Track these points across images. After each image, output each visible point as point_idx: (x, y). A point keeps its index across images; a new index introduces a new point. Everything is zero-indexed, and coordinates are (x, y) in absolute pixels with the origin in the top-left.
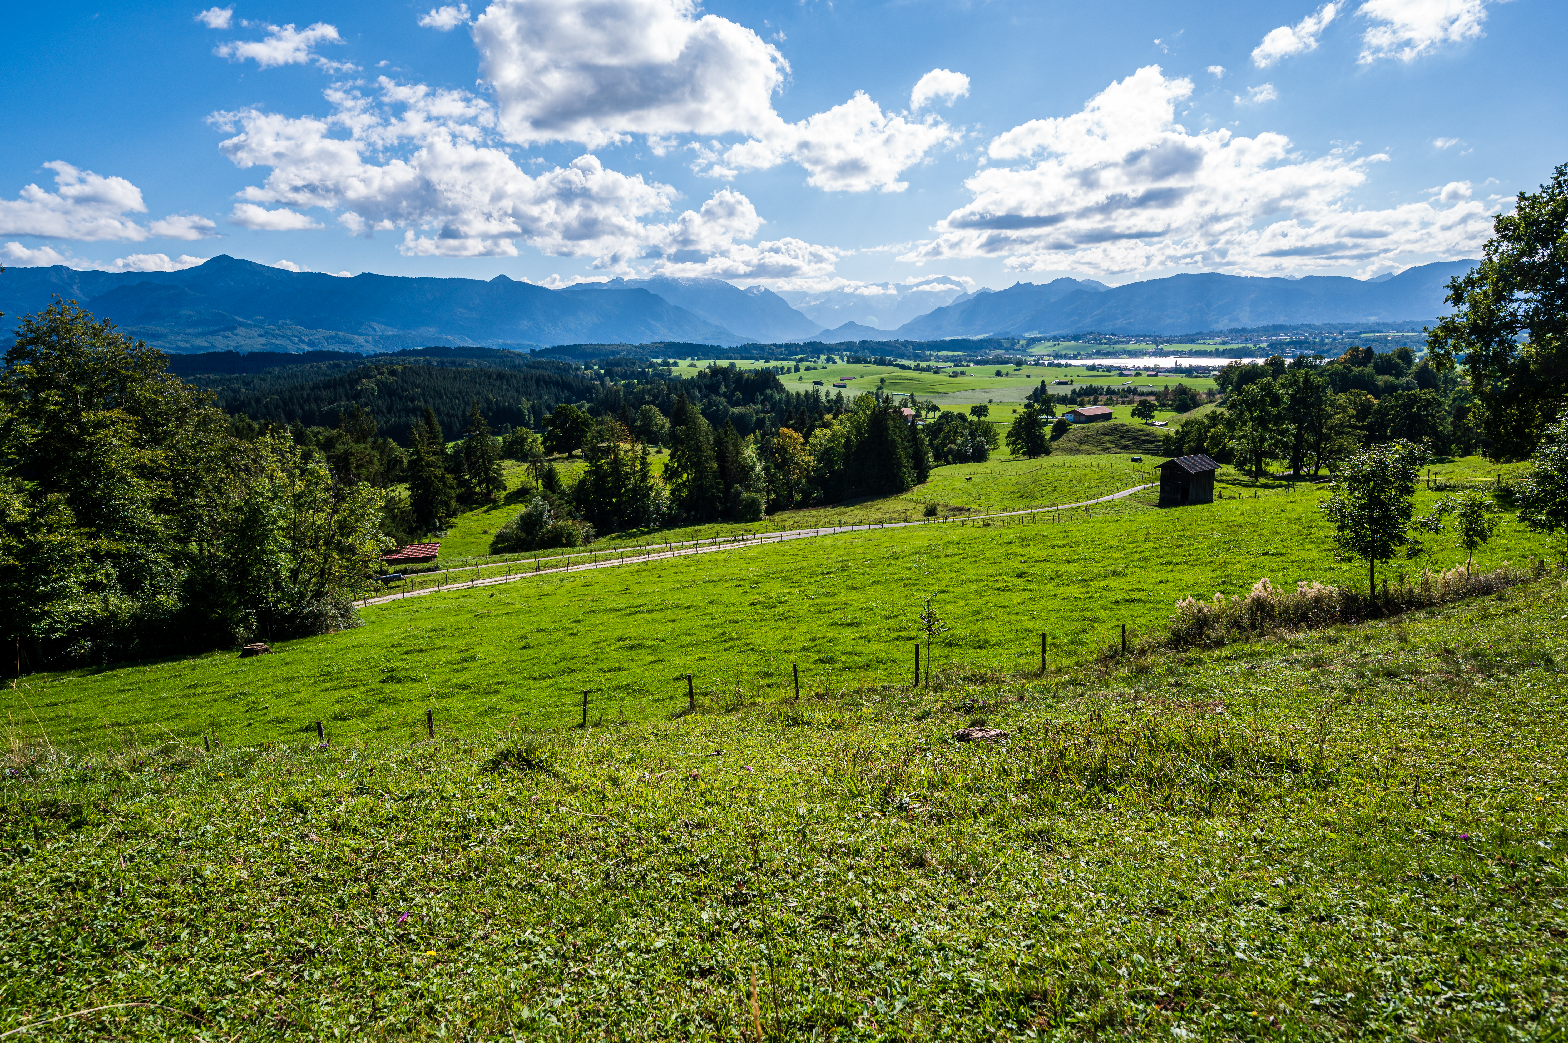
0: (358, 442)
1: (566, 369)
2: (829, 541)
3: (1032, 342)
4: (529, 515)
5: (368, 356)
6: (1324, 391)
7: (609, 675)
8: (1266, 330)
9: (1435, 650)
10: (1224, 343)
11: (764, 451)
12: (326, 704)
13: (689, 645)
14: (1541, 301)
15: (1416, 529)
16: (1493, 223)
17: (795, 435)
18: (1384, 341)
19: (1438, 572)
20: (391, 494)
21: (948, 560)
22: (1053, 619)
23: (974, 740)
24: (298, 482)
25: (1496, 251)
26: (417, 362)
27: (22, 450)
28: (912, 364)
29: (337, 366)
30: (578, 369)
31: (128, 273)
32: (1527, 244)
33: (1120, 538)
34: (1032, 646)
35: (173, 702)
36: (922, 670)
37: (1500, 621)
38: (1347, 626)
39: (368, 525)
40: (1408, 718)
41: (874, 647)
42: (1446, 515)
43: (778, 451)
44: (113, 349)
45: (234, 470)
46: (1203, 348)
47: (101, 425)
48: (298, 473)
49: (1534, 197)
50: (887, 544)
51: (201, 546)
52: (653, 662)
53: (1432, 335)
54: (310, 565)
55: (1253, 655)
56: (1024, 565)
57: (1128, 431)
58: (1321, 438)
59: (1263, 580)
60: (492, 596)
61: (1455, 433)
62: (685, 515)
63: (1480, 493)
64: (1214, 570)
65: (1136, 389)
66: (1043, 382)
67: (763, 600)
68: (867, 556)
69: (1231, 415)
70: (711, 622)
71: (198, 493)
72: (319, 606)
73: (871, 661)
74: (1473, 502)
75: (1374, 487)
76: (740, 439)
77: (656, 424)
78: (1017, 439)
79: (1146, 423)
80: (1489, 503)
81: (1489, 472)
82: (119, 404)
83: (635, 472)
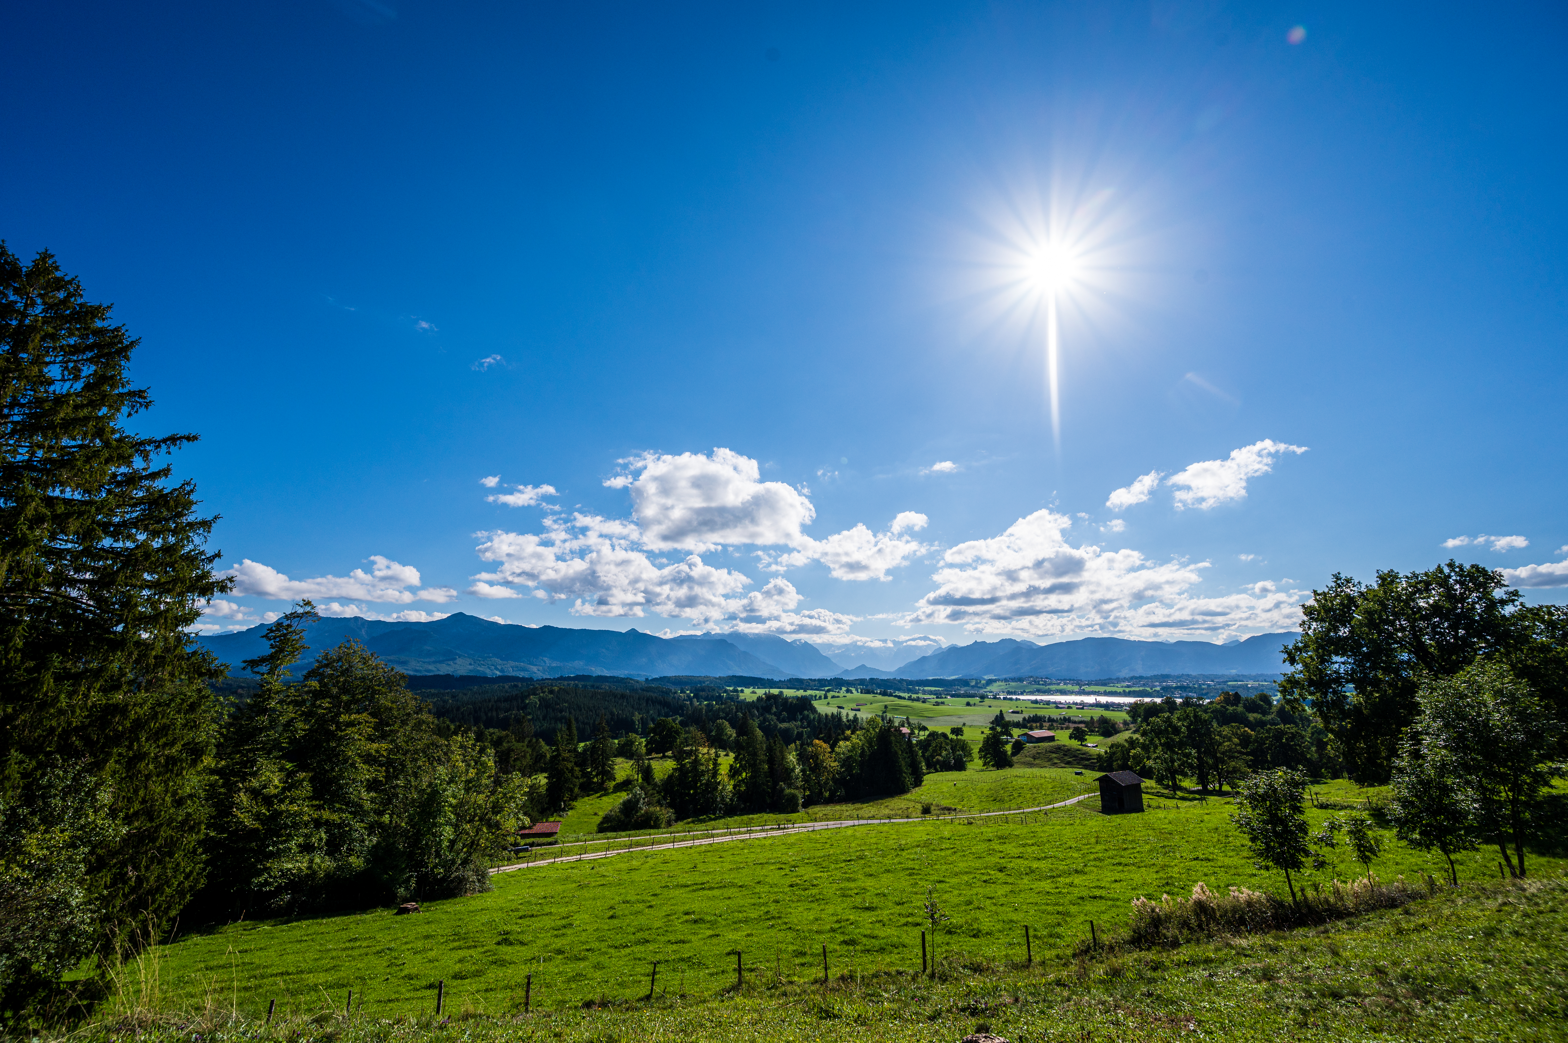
0: (518, 741)
1: (668, 692)
2: (850, 832)
3: (990, 682)
4: (629, 801)
5: (538, 680)
6: (1210, 723)
7: (675, 947)
8: (1156, 678)
9: (1366, 966)
10: (1128, 686)
11: (802, 757)
12: (450, 963)
13: (740, 922)
14: (1354, 663)
15: (1315, 843)
16: (1300, 609)
17: (824, 745)
18: (1246, 688)
19: (1345, 882)
20: (534, 782)
21: (943, 853)
22: (1032, 912)
24: (472, 770)
25: (1309, 628)
26: (569, 685)
27: (292, 741)
28: (906, 695)
29: (516, 686)
30: (676, 693)
32: (1330, 624)
33: (1076, 839)
34: (1017, 935)
35: (334, 954)
36: (928, 957)
37: (1414, 937)
38: (1281, 933)
39: (513, 805)
41: (889, 931)
42: (1336, 832)
43: (812, 757)
44: (374, 672)
45: (431, 760)
46: (1114, 689)
47: (351, 724)
48: (473, 763)
49: (1324, 594)
50: (894, 837)
51: (391, 817)
52: (711, 936)
53: (1281, 685)
54: (465, 837)
55: (1208, 961)
56: (1002, 861)
57: (1068, 750)
58: (1218, 761)
59: (1200, 883)
60: (593, 868)
61: (1321, 760)
62: (743, 806)
63: (1358, 813)
64: (1157, 872)
65: (1069, 718)
66: (1001, 711)
67: (799, 882)
68: (879, 846)
69: (1145, 741)
70: (758, 901)
71: (401, 777)
72: (464, 871)
73: (886, 944)
74: (1356, 821)
75: (1271, 806)
76: (785, 748)
77: (726, 734)
78: (986, 754)
79: (1081, 745)
80: (1368, 822)
81: (1360, 794)
82: (367, 710)
83: (709, 770)
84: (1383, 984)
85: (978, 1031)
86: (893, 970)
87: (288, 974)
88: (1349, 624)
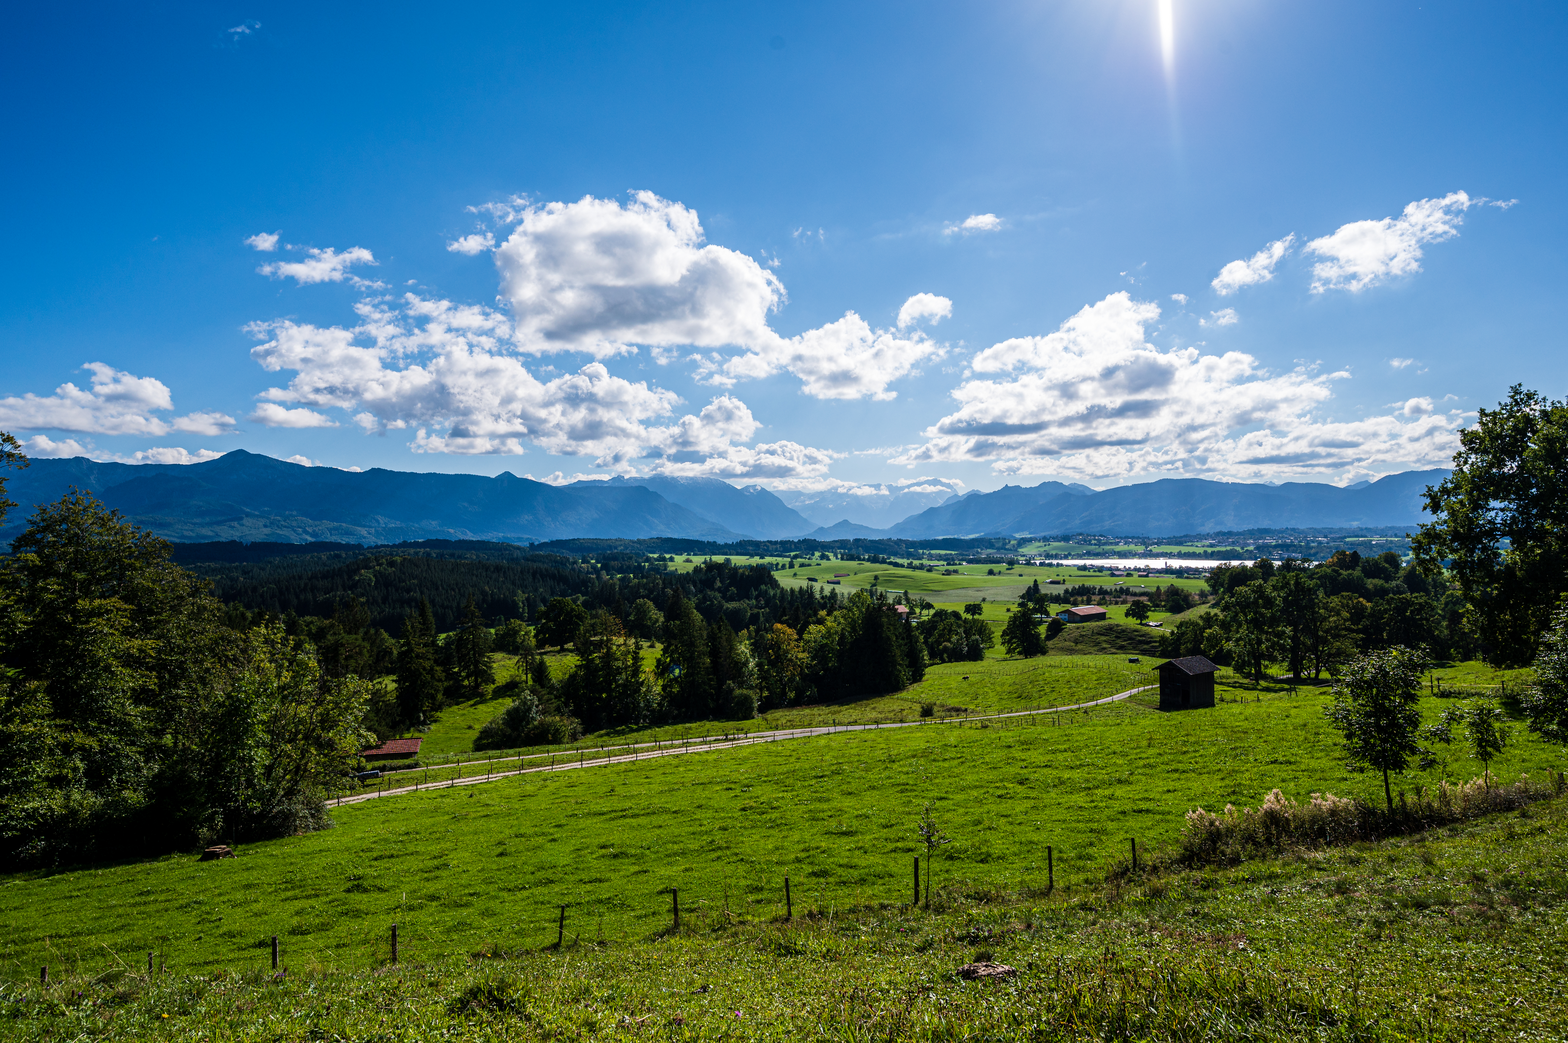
0: (349, 633)
1: (564, 562)
2: (823, 742)
3: (1023, 542)
4: (516, 710)
5: (370, 548)
6: (1315, 593)
7: (589, 887)
8: (1251, 533)
9: (1463, 874)
10: (1212, 546)
11: (758, 647)
12: (285, 916)
13: (675, 854)
14: (1517, 510)
15: (1426, 739)
16: (1459, 436)
17: (789, 631)
18: (1368, 545)
19: (1455, 784)
20: (378, 686)
21: (946, 764)
22: (1058, 831)
23: (980, 978)
24: (285, 673)
25: (1466, 463)
26: (417, 553)
27: (11, 638)
28: (905, 562)
29: (338, 556)
30: (575, 562)
31: (145, 466)
32: (1494, 456)
33: (1123, 743)
34: (1038, 859)
35: (121, 911)
36: (922, 886)
37: (1527, 842)
38: (1367, 844)
39: (351, 718)
40: (1445, 958)
41: (871, 859)
42: (1454, 725)
43: (772, 647)
44: (119, 537)
45: (223, 660)
46: (1191, 550)
47: (98, 613)
48: (287, 664)
49: (1495, 414)
50: (883, 746)
51: (176, 738)
52: (637, 873)
53: (1416, 541)
54: (285, 761)
55: (1272, 877)
56: (1025, 771)
57: (1123, 631)
58: (1318, 641)
59: (1275, 790)
60: (471, 796)
61: (1452, 638)
62: (676, 712)
63: (1487, 701)
64: (1222, 779)
65: (1128, 589)
66: (1036, 581)
67: (754, 805)
68: (862, 758)
69: (1226, 617)
70: (699, 829)
71: (182, 684)
72: (290, 805)
73: (867, 875)
74: (1482, 711)
75: (1377, 694)
76: (734, 635)
77: (650, 618)
78: (1012, 638)
79: (1141, 624)
80: (1497, 711)
81: (1493, 679)
82: (117, 593)
83: (627, 667)
84: (1478, 892)
85: (978, 959)
86: (875, 903)
87: (60, 937)
88: (1520, 456)
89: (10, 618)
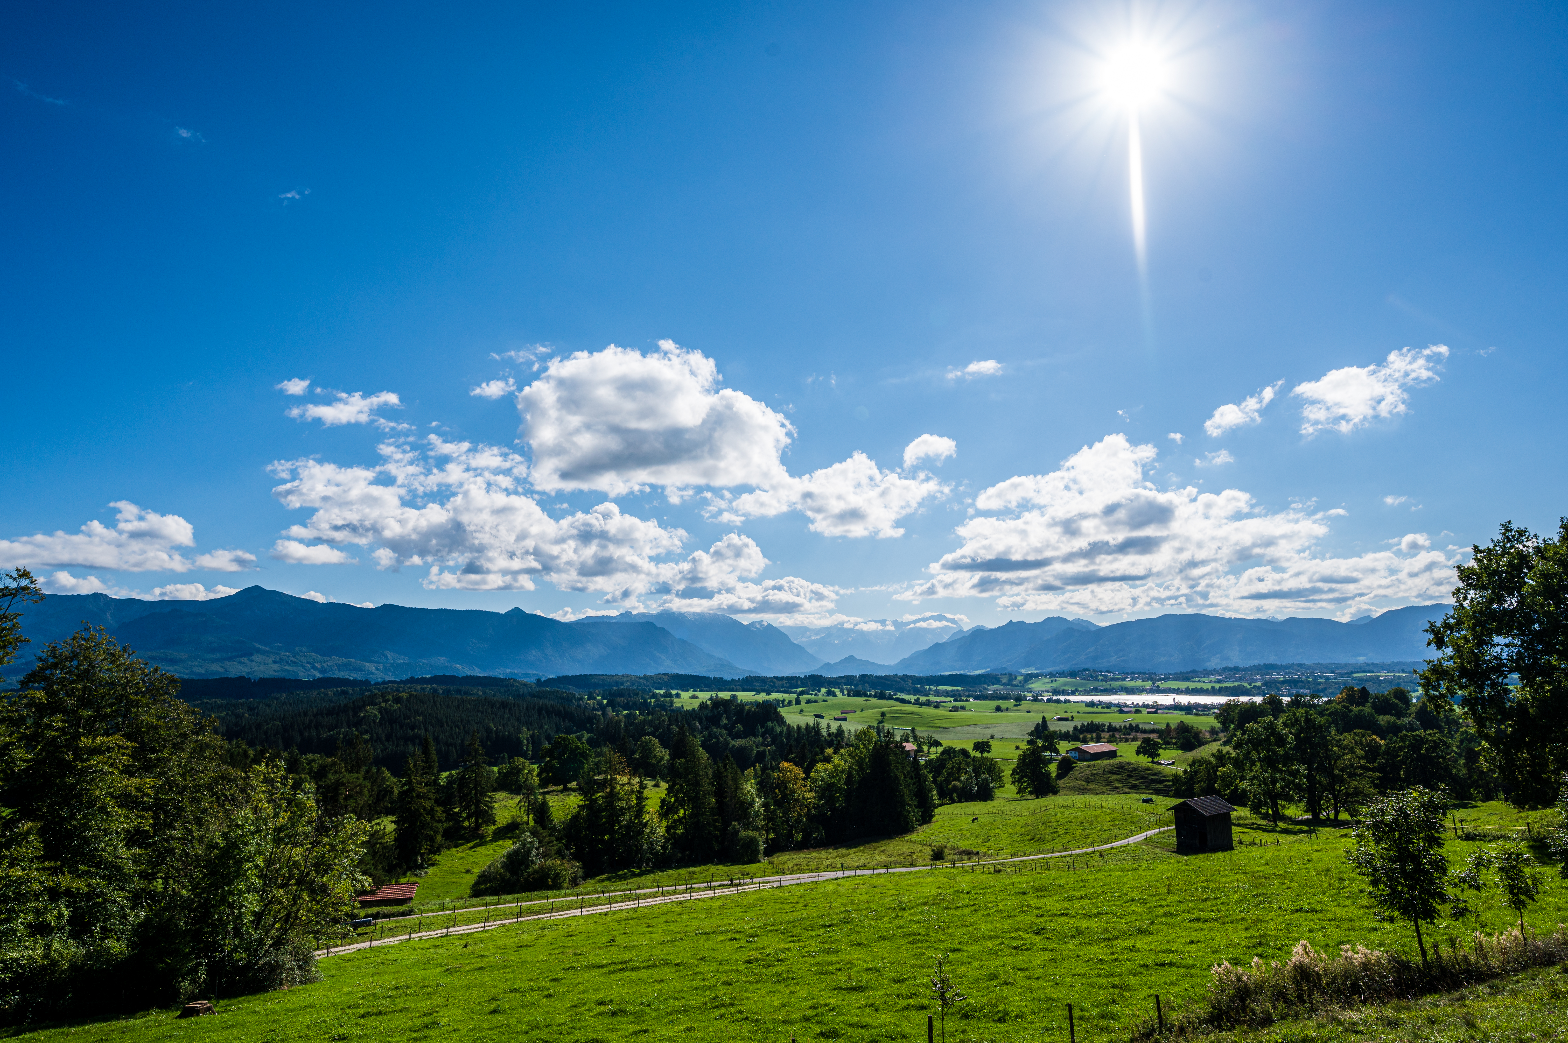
0: (351, 772)
1: (570, 698)
2: (831, 887)
3: (1029, 677)
4: (516, 853)
5: (377, 684)
6: (1327, 730)
8: (1258, 669)
10: (1219, 681)
11: (764, 787)
13: (677, 1012)
14: (1521, 646)
15: (1455, 886)
16: (1455, 572)
17: (796, 769)
18: (1377, 681)
19: (1490, 935)
20: (376, 828)
21: (959, 913)
22: (1078, 986)
24: (282, 814)
25: (1465, 598)
26: (423, 689)
27: (9, 777)
28: (912, 698)
29: (344, 692)
30: (581, 699)
31: (162, 602)
32: (1493, 592)
33: (1140, 889)
34: (1057, 1017)
38: (1404, 1003)
39: (347, 862)
41: (883, 1018)
42: (1483, 870)
43: (778, 786)
44: (128, 674)
45: (220, 799)
46: (1199, 685)
47: (97, 751)
48: (284, 804)
49: (1489, 550)
50: (893, 892)
51: (166, 883)
52: (636, 1033)
53: (1424, 677)
54: (276, 907)
56: (1041, 920)
57: (1135, 769)
58: (1336, 780)
59: (1302, 942)
60: (465, 946)
61: (1470, 777)
62: (680, 855)
63: (1514, 845)
64: (1247, 929)
65: (1137, 726)
66: (1044, 718)
67: (760, 956)
68: (872, 905)
69: (1238, 755)
70: (702, 983)
71: (177, 825)
72: (277, 955)
73: (879, 1035)
74: (1510, 855)
75: (1400, 838)
76: (740, 773)
77: (655, 756)
78: (1022, 777)
79: (1152, 762)
80: (1526, 856)
81: (1517, 820)
82: (120, 730)
83: (630, 807)
88: (1519, 592)
89: (11, 756)
